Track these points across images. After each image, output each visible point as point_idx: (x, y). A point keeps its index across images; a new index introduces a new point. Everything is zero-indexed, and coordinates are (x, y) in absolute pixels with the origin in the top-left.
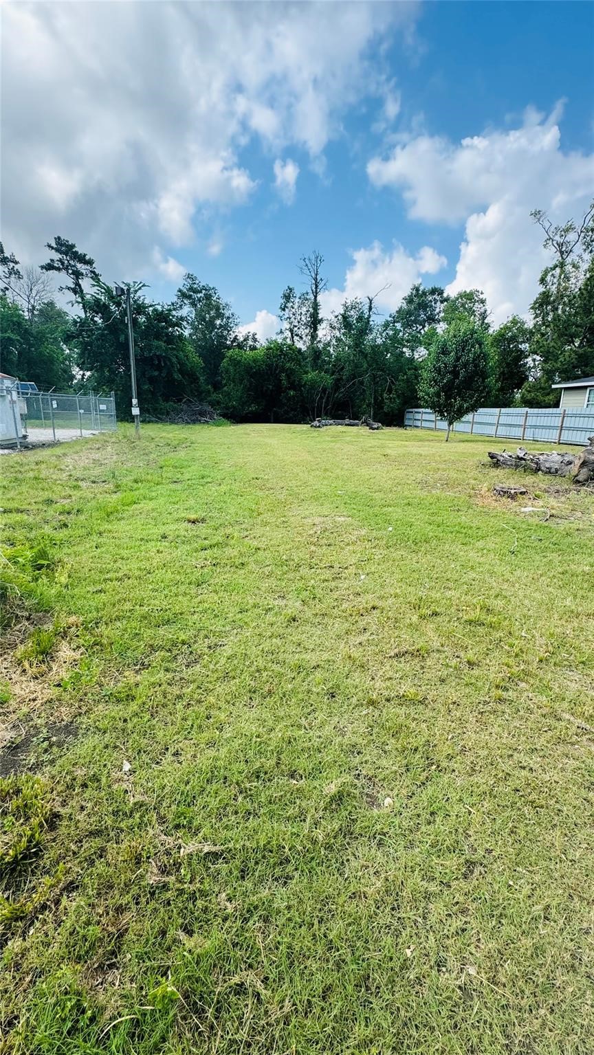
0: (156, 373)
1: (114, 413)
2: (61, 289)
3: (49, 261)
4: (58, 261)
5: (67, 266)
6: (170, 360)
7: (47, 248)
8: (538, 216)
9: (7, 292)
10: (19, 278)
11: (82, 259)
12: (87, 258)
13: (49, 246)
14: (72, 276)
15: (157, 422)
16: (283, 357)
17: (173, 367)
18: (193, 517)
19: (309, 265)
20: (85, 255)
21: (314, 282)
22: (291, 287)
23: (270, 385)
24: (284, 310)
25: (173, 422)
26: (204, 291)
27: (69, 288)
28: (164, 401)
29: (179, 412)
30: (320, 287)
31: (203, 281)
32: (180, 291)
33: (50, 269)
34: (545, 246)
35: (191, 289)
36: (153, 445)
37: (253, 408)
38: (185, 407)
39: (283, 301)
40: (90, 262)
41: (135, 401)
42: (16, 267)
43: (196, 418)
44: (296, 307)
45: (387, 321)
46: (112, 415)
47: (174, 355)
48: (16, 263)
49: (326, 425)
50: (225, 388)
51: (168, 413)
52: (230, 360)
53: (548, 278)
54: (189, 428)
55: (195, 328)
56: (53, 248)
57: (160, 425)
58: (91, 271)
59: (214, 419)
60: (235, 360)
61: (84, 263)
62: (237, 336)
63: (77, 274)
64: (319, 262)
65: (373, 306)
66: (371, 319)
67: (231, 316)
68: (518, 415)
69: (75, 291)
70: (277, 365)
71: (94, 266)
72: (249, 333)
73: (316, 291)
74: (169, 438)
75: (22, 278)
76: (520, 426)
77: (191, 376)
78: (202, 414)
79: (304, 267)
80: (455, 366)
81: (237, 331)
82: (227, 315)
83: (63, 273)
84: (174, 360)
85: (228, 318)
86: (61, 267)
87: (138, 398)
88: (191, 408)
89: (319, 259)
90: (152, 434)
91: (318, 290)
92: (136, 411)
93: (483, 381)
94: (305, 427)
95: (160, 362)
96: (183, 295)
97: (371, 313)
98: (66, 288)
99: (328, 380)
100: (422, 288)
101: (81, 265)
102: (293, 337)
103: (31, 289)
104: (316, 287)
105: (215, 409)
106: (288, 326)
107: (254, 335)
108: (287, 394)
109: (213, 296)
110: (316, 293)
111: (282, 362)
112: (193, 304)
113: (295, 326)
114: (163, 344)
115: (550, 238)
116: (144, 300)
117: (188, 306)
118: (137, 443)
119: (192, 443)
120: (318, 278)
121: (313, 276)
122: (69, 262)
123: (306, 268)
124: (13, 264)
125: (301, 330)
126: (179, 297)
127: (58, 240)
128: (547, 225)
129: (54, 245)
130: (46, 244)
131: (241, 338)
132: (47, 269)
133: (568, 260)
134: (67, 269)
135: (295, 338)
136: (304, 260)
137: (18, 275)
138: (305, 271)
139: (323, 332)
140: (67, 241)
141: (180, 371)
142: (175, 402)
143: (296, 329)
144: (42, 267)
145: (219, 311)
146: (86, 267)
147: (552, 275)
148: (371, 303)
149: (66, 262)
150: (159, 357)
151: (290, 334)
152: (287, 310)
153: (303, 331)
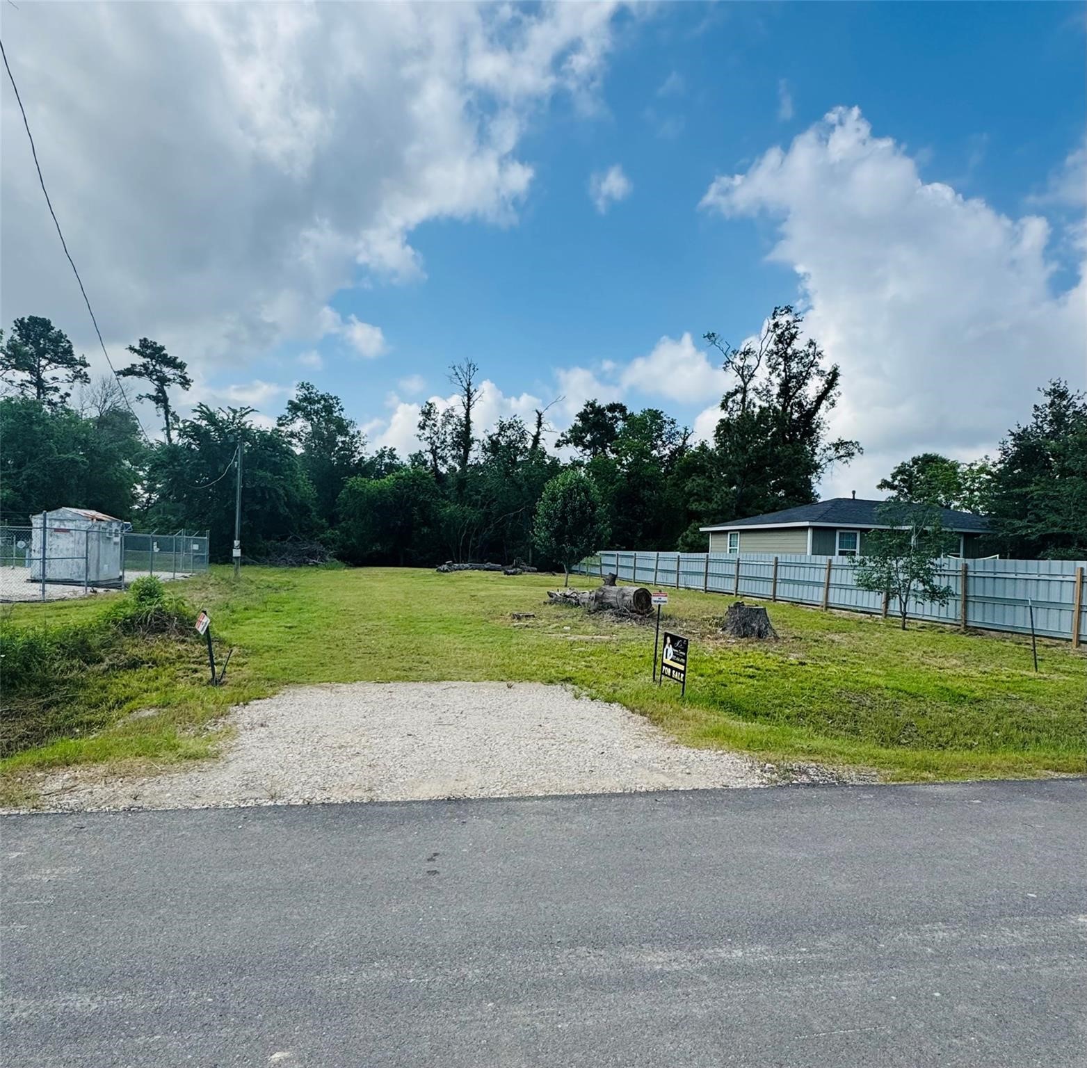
0: (258, 507)
1: (206, 553)
2: (140, 398)
3: (130, 366)
4: (141, 366)
5: (152, 372)
6: (276, 491)
7: (128, 351)
8: (713, 338)
9: (67, 399)
10: (85, 382)
11: (172, 363)
12: (178, 361)
13: (131, 349)
14: (156, 382)
15: (253, 564)
16: (415, 487)
17: (279, 499)
19: (460, 373)
20: (176, 358)
21: (466, 393)
22: (430, 402)
23: (398, 520)
24: (423, 428)
25: (273, 564)
26: (323, 402)
27: (149, 397)
28: (264, 539)
29: (281, 552)
30: (473, 399)
31: (321, 389)
32: (291, 402)
33: (127, 375)
34: (725, 369)
35: (306, 399)
36: (253, 587)
37: (377, 547)
38: (289, 546)
39: (421, 418)
40: (181, 366)
41: (236, 543)
42: (85, 370)
43: (304, 559)
44: (439, 424)
45: (559, 441)
46: (203, 557)
47: (282, 486)
48: (86, 365)
50: (343, 524)
51: (268, 554)
52: (350, 491)
53: (730, 404)
54: (292, 572)
55: (307, 447)
56: (135, 351)
57: (257, 568)
58: (180, 376)
59: (326, 561)
60: (355, 491)
61: (174, 368)
62: (363, 458)
63: (163, 380)
64: (472, 371)
65: (542, 421)
66: (541, 437)
67: (356, 433)
69: (156, 399)
70: (408, 497)
71: (186, 370)
72: (385, 447)
73: (469, 403)
74: (269, 581)
75: (89, 383)
77: (303, 509)
78: (312, 555)
79: (454, 376)
81: (364, 452)
82: (352, 433)
83: (145, 380)
84: (281, 492)
85: (353, 437)
86: (144, 372)
87: (240, 539)
88: (298, 547)
89: (472, 368)
90: (251, 577)
91: (471, 403)
92: (237, 553)
95: (263, 493)
96: (294, 407)
97: (540, 430)
98: (146, 397)
99: (474, 515)
100: (597, 405)
101: (169, 369)
102: (435, 460)
103: (105, 401)
104: (469, 399)
105: (327, 549)
106: (429, 447)
107: (392, 450)
108: (421, 531)
109: (335, 407)
110: (469, 406)
111: (415, 493)
112: (307, 416)
113: (437, 448)
114: (269, 474)
115: (730, 361)
116: (250, 426)
117: (302, 420)
118: (237, 585)
119: (295, 586)
120: (472, 389)
121: (466, 386)
122: (154, 366)
123: (456, 377)
124: (82, 367)
125: (446, 451)
126: (290, 410)
127: (144, 343)
128: (725, 347)
129: (137, 347)
130: (128, 346)
131: (367, 458)
132: (125, 375)
133: (750, 386)
134: (150, 374)
135: (439, 462)
136: (454, 368)
137: (85, 379)
138: (455, 380)
139: (476, 455)
140: (155, 343)
141: (287, 505)
142: (278, 541)
143: (439, 450)
144: (119, 373)
145: (342, 428)
146: (175, 371)
147: (733, 401)
148: (540, 418)
149: (151, 367)
150: (263, 490)
151: (431, 457)
152: (427, 428)
153: (448, 453)
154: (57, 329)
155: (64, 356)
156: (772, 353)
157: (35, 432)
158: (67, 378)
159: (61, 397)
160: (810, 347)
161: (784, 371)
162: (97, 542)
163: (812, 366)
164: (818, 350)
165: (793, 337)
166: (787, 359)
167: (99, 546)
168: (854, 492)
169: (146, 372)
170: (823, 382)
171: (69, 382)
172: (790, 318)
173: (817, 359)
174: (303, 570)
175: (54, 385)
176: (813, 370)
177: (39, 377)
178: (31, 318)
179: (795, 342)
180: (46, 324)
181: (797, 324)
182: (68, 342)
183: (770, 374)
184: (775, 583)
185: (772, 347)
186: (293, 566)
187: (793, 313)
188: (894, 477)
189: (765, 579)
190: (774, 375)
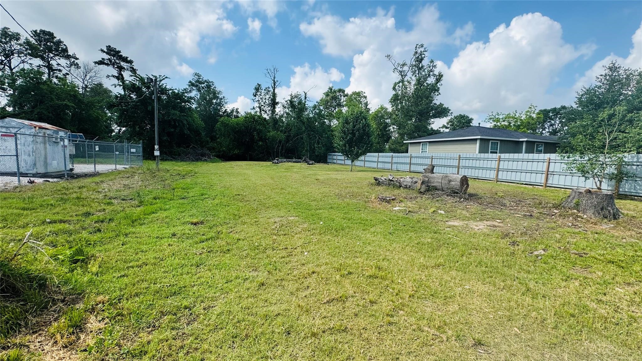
0: (172, 130)
1: (141, 154)
2: (108, 76)
3: (101, 59)
4: (107, 59)
5: (114, 63)
6: (182, 122)
7: (100, 52)
8: (389, 57)
9: (67, 76)
10: (78, 68)
11: (125, 60)
12: (129, 59)
13: (102, 51)
14: (117, 69)
15: (171, 160)
16: (255, 122)
17: (184, 126)
18: (195, 220)
19: (270, 73)
20: (127, 58)
21: (273, 82)
22: (259, 84)
23: (247, 138)
24: (255, 96)
25: (182, 160)
26: (206, 83)
27: (114, 76)
28: (177, 147)
29: (187, 154)
30: (276, 85)
31: (205, 77)
32: (190, 82)
33: (101, 64)
34: (393, 72)
35: (197, 81)
36: (168, 175)
37: (236, 152)
38: (191, 151)
39: (254, 91)
40: (131, 62)
41: (156, 147)
42: (76, 61)
43: (199, 157)
44: (263, 94)
45: (315, 105)
46: (139, 156)
47: (185, 119)
48: (77, 59)
49: (282, 162)
50: (218, 140)
51: (179, 155)
52: (222, 123)
53: (397, 87)
54: (193, 164)
55: (199, 104)
56: (104, 52)
57: (174, 162)
58: (131, 67)
59: (211, 159)
60: (225, 123)
61: (126, 62)
62: (226, 110)
63: (121, 68)
64: (276, 72)
65: (307, 97)
66: (306, 104)
67: (223, 98)
68: (389, 157)
69: (118, 78)
70: (251, 127)
71: (133, 64)
72: (234, 108)
74: (179, 171)
75: (80, 68)
76: (389, 163)
77: (197, 132)
78: (203, 155)
79: (267, 74)
80: (353, 130)
81: (227, 106)
82: (220, 97)
83: (111, 68)
84: (185, 122)
85: (221, 99)
87: (159, 145)
88: (195, 151)
89: (275, 70)
90: (168, 167)
92: (157, 153)
93: (369, 139)
94: (269, 163)
95: (175, 123)
96: (192, 84)
97: (306, 100)
98: (112, 76)
99: (283, 136)
100: (333, 89)
101: (124, 63)
102: (261, 112)
103: (86, 75)
104: (274, 85)
105: (211, 152)
106: (258, 105)
107: (237, 109)
108: (258, 144)
109: (211, 86)
110: (275, 88)
111: (255, 125)
112: (199, 90)
113: (262, 106)
114: (178, 113)
115: (396, 68)
116: (166, 86)
117: (195, 91)
118: (157, 173)
119: (195, 173)
120: (276, 80)
121: (273, 79)
122: (115, 60)
124: (74, 60)
125: (266, 108)
126: (189, 86)
127: (109, 47)
128: (394, 62)
129: (105, 50)
130: (100, 49)
131: (229, 111)
132: (99, 64)
133: (405, 79)
135: (262, 112)
136: (267, 70)
137: (77, 66)
138: (267, 76)
139: (279, 110)
140: (116, 49)
141: (189, 129)
142: (184, 148)
144: (96, 63)
145: (215, 95)
146: (127, 64)
147: (399, 86)
148: (306, 95)
149: (113, 61)
150: (175, 121)
151: (259, 110)
152: (257, 96)
153: (267, 109)
154: (58, 38)
155: (64, 53)
156: (413, 65)
157: (43, 89)
158: (66, 65)
159: (64, 75)
160: (431, 63)
161: (418, 74)
162: (42, 145)
163: (431, 72)
164: (434, 64)
165: (422, 59)
166: (420, 69)
167: (45, 148)
168: (479, 124)
169: (110, 63)
170: (435, 79)
171: (68, 67)
172: (422, 49)
173: (434, 69)
174: (199, 163)
175: (59, 68)
176: (431, 73)
177: (49, 62)
178: (41, 31)
179: (423, 62)
180: (51, 35)
181: (425, 53)
182: (65, 45)
183: (413, 75)
184: (459, 168)
185: (414, 63)
186: (193, 161)
187: (424, 47)
188: (448, 124)
189: (452, 167)
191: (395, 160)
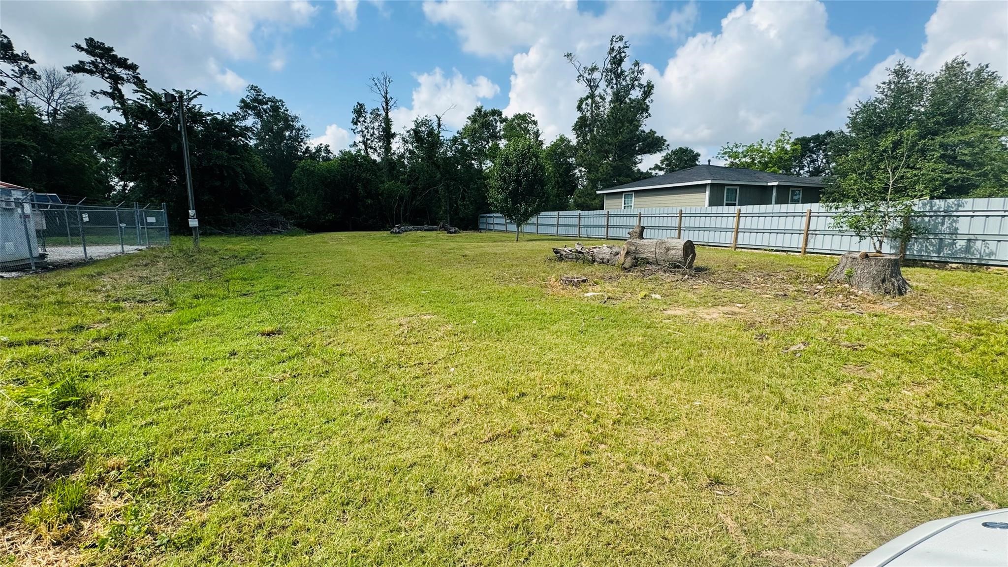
0: (218, 184)
1: (166, 226)
2: (94, 93)
3: (78, 63)
4: (89, 63)
5: (102, 69)
6: (234, 170)
7: (75, 49)
8: (570, 57)
9: (17, 93)
10: (35, 78)
11: (123, 63)
12: (129, 62)
13: (78, 47)
14: (109, 80)
15: (220, 234)
16: (358, 167)
17: (238, 177)
18: (268, 329)
19: (378, 84)
20: (126, 60)
21: (384, 99)
22: (361, 103)
23: (346, 194)
24: (356, 124)
25: (239, 234)
26: (270, 103)
27: (104, 93)
28: (228, 212)
29: (246, 223)
30: (390, 104)
32: (243, 101)
33: (78, 72)
34: (578, 81)
35: (255, 100)
36: (216, 258)
37: (330, 216)
38: (253, 218)
39: (354, 116)
40: (133, 67)
41: (192, 212)
42: (31, 66)
43: (267, 228)
44: (368, 121)
45: (456, 137)
46: (163, 229)
47: (239, 165)
48: (32, 62)
49: (406, 231)
50: (299, 198)
51: (233, 225)
52: (303, 170)
53: (584, 106)
54: (258, 239)
55: (261, 139)
56: (83, 49)
58: (133, 77)
59: (288, 229)
60: (307, 170)
61: (125, 68)
62: (308, 147)
63: (116, 79)
64: (388, 82)
65: (441, 123)
66: (441, 135)
68: (572, 217)
69: (112, 96)
70: (352, 175)
71: (138, 71)
72: (321, 144)
73: (387, 108)
74: (235, 251)
75: (40, 79)
76: (575, 226)
77: (261, 187)
78: (274, 224)
80: (518, 176)
81: (309, 142)
82: (297, 127)
83: (97, 78)
84: (239, 170)
85: (299, 129)
86: (94, 70)
87: (196, 208)
88: (260, 218)
89: (387, 80)
90: (214, 246)
91: (389, 107)
92: (193, 223)
93: (542, 189)
94: (385, 234)
95: (221, 171)
96: (245, 105)
97: (440, 130)
98: (100, 93)
99: (405, 189)
100: (483, 110)
101: (121, 69)
102: (367, 149)
103: (52, 91)
104: (387, 104)
105: (288, 219)
106: (361, 139)
107: (327, 146)
108: (365, 202)
109: (280, 108)
110: (387, 110)
111: (358, 172)
112: (258, 115)
113: (368, 139)
114: (225, 154)
115: (581, 75)
116: (200, 108)
117: (252, 116)
118: (197, 257)
119: (263, 254)
120: (388, 96)
121: (383, 94)
122: (104, 65)
123: (376, 87)
124: (27, 63)
125: (374, 143)
126: (241, 108)
127: (90, 41)
128: (578, 65)
129: (84, 46)
130: (74, 44)
131: (313, 149)
132: (75, 72)
133: (597, 93)
134: (102, 72)
135: (369, 150)
136: (373, 79)
137: (34, 75)
138: (374, 90)
139: (397, 146)
140: (103, 44)
141: (247, 181)
142: (241, 213)
143: (369, 142)
144: (68, 69)
145: (288, 123)
146: (127, 72)
147: (586, 104)
148: (439, 121)
149: (101, 65)
150: (220, 167)
151: (363, 147)
152: (359, 124)
153: (377, 144)
155: (6, 52)
156: (607, 70)
158: (13, 72)
159: (10, 91)
160: (635, 66)
161: (616, 84)
163: (636, 80)
164: (640, 68)
165: (621, 60)
166: (618, 76)
168: (709, 161)
169: (96, 70)
170: (642, 92)
171: (16, 77)
172: (621, 44)
173: (639, 75)
174: (269, 238)
176: (636, 83)
179: (623, 64)
181: (625, 50)
183: (607, 86)
184: (680, 230)
185: (609, 66)
186: (258, 234)
187: (624, 41)
189: (671, 228)
190: (609, 87)
191: (584, 221)
